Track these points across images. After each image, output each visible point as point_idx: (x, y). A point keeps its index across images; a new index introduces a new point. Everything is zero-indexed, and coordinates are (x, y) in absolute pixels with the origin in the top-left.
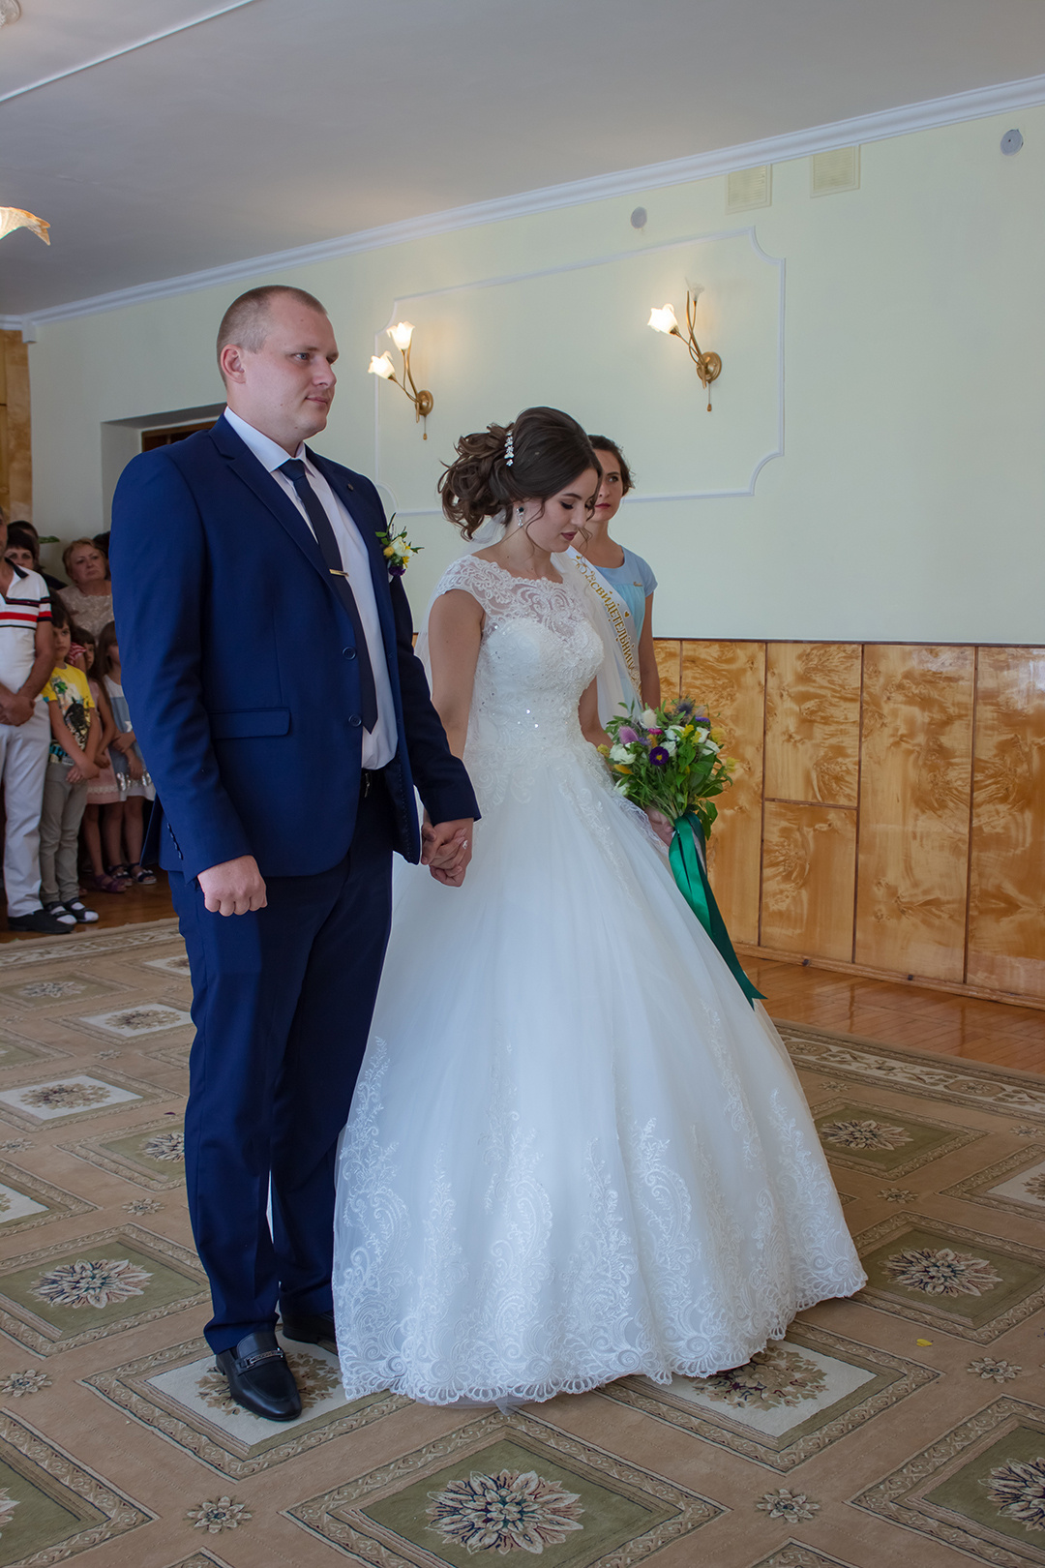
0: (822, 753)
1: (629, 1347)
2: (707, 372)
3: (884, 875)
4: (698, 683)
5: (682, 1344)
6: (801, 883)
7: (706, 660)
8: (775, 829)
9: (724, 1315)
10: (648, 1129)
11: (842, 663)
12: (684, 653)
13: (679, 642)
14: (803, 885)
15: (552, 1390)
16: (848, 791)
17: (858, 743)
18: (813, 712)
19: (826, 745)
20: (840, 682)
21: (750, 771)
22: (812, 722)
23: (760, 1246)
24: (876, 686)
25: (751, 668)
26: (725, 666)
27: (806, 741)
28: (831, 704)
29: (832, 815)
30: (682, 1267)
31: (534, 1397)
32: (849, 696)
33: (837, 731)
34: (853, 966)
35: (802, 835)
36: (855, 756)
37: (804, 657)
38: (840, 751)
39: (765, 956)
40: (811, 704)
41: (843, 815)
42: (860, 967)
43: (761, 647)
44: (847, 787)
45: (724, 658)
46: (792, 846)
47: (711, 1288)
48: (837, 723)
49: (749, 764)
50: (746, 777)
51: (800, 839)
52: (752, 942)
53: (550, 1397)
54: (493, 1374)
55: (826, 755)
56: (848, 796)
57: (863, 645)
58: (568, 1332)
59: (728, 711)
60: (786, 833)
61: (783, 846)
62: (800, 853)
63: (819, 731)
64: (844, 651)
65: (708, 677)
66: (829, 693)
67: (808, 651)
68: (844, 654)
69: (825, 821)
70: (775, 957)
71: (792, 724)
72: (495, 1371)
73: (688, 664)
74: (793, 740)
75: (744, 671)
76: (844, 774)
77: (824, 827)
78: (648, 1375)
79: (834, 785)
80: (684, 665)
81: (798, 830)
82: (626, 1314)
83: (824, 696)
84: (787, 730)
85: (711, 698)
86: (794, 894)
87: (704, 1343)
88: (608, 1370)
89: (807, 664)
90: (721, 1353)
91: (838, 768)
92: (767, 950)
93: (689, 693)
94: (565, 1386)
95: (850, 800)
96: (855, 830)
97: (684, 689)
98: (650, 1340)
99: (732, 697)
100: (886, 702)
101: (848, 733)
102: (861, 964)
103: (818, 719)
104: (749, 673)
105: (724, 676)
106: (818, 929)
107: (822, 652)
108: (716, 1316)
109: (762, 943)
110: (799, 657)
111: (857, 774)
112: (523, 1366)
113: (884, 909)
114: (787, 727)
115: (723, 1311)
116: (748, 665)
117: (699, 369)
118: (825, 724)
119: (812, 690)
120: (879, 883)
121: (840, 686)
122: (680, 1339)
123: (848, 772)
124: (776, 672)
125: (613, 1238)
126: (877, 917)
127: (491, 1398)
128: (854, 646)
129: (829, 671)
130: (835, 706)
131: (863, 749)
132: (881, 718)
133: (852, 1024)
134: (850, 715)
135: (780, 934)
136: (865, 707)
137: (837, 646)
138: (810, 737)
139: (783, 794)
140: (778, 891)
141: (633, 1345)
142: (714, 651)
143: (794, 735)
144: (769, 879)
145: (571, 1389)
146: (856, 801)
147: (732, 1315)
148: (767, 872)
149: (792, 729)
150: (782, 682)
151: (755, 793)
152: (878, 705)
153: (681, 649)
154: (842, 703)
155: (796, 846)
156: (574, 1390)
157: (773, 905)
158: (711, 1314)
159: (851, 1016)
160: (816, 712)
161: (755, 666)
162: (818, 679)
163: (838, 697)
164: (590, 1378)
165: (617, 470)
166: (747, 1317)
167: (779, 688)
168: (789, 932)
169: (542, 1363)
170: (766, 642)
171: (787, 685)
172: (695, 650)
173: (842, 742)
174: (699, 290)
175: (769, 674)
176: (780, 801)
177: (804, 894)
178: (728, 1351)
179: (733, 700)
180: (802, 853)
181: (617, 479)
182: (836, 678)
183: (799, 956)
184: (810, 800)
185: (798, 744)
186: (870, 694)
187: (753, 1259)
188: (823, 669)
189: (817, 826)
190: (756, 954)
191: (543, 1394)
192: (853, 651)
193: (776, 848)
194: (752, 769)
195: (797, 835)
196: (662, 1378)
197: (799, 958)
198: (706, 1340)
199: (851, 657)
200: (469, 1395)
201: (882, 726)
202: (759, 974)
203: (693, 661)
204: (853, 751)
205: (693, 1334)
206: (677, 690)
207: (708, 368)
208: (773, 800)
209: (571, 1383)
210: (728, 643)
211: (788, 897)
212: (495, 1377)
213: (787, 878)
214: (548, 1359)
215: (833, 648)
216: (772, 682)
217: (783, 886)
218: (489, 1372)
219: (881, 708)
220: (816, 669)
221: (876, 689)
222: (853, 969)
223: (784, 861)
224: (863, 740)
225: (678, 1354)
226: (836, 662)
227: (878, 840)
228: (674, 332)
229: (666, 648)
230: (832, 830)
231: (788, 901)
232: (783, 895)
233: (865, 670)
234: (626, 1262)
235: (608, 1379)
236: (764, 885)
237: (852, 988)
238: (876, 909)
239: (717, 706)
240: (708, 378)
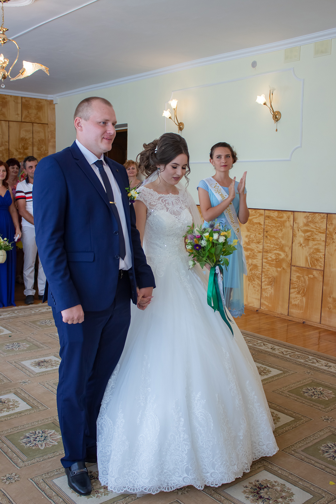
0: (312, 251)
1: (187, 476)
2: (276, 118)
3: (332, 294)
4: (270, 225)
5: (209, 474)
6: (303, 295)
7: (273, 217)
8: (295, 276)
9: (224, 464)
10: (198, 396)
11: (320, 220)
12: (266, 214)
13: (264, 210)
14: (304, 296)
15: (158, 490)
16: (320, 264)
17: (324, 248)
18: (309, 237)
19: (313, 248)
20: (319, 227)
21: (287, 256)
22: (309, 240)
23: (241, 438)
24: (331, 228)
25: (288, 220)
26: (279, 219)
27: (306, 246)
28: (316, 234)
29: (315, 272)
30: (209, 446)
31: (151, 492)
32: (322, 231)
33: (317, 243)
34: (320, 325)
35: (304, 279)
36: (323, 252)
37: (307, 217)
38: (318, 250)
39: (290, 319)
40: (308, 234)
41: (318, 272)
42: (322, 325)
43: (292, 213)
44: (320, 263)
45: (279, 217)
46: (300, 282)
47: (220, 454)
48: (317, 240)
49: (286, 253)
50: (286, 258)
51: (303, 280)
52: (286, 314)
53: (157, 492)
54: (137, 483)
55: (313, 251)
56: (320, 266)
57: (327, 214)
58: (165, 469)
59: (280, 235)
60: (298, 277)
61: (297, 282)
62: (303, 285)
63: (311, 243)
64: (321, 216)
65: (273, 223)
66: (315, 230)
67: (308, 215)
68: (320, 217)
69: (312, 274)
70: (293, 320)
71: (302, 240)
72: (137, 482)
73: (267, 218)
74: (302, 246)
75: (286, 221)
76: (319, 258)
77: (312, 276)
78: (194, 486)
79: (316, 262)
80: (265, 218)
81: (303, 277)
82: (186, 464)
83: (313, 231)
84: (300, 242)
85: (275, 230)
86: (301, 299)
87: (217, 474)
88: (179, 484)
89: (307, 220)
90: (223, 478)
91: (317, 256)
92: (290, 317)
93: (267, 228)
94: (163, 488)
95: (321, 267)
96: (322, 278)
97: (265, 226)
98: (195, 473)
99: (281, 230)
100: (334, 234)
101: (321, 244)
102: (323, 324)
103: (311, 239)
104: (288, 222)
105: (279, 223)
106: (308, 311)
107: (313, 216)
108: (221, 464)
109: (289, 315)
110: (305, 217)
111: (324, 259)
112: (147, 481)
113: (331, 306)
114: (300, 241)
115: (224, 462)
116: (287, 219)
117: (273, 117)
118: (313, 241)
119: (309, 229)
120: (330, 297)
121: (319, 228)
122: (208, 472)
123: (321, 258)
124: (297, 222)
125: (182, 436)
126: (329, 308)
127: (135, 491)
128: (324, 214)
129: (315, 223)
130: (317, 235)
131: (326, 250)
132: (333, 240)
133: (319, 347)
134: (322, 238)
135: (296, 313)
136: (327, 235)
137: (318, 214)
138: (308, 245)
139: (298, 264)
140: (295, 297)
141: (188, 475)
142: (276, 214)
143: (302, 244)
144: (292, 293)
145: (165, 490)
146: (323, 267)
147: (228, 464)
148: (292, 290)
149: (302, 242)
150: (299, 226)
151: (288, 263)
152: (332, 235)
153: (265, 213)
154: (319, 234)
155: (302, 282)
156: (167, 490)
157: (293, 302)
158: (220, 464)
159: (319, 344)
160: (310, 236)
161: (290, 220)
162: (311, 225)
163: (318, 232)
164: (173, 486)
165: (230, 153)
166: (235, 464)
167: (298, 228)
168: (299, 311)
169: (154, 480)
170: (294, 212)
171: (301, 227)
172: (269, 213)
173: (319, 247)
174: (274, 89)
175: (294, 223)
176: (297, 266)
177: (304, 299)
178: (226, 477)
179: (282, 231)
180: (304, 285)
181: (229, 157)
182: (317, 225)
183: (301, 320)
184: (307, 267)
185: (304, 247)
186: (329, 231)
187: (239, 443)
188: (313, 222)
189: (309, 276)
190: (287, 318)
191: (154, 491)
192: (324, 216)
193: (295, 282)
194: (288, 255)
195: (302, 279)
196: (199, 487)
197: (301, 321)
198: (218, 473)
199: (323, 218)
200: (128, 490)
201: (333, 243)
202: (288, 326)
203: (269, 217)
204: (323, 251)
205: (213, 471)
206: (263, 227)
207: (276, 117)
208: (295, 266)
209: (166, 488)
210: (281, 212)
211: (298, 300)
212: (137, 484)
213: (298, 293)
214: (157, 479)
215: (317, 215)
216: (295, 225)
217: (297, 296)
218: (135, 482)
219: (333, 236)
220: (310, 222)
221: (331, 230)
222: (320, 326)
223: (298, 287)
224: (326, 247)
225: (207, 478)
226: (317, 219)
227: (330, 282)
228: (265, 104)
229: (259, 212)
230: (315, 277)
231: (299, 301)
232: (297, 299)
233: (328, 223)
234: (186, 445)
235: (179, 487)
236: (290, 295)
237: (320, 333)
238: (329, 306)
239: (276, 233)
240: (276, 120)
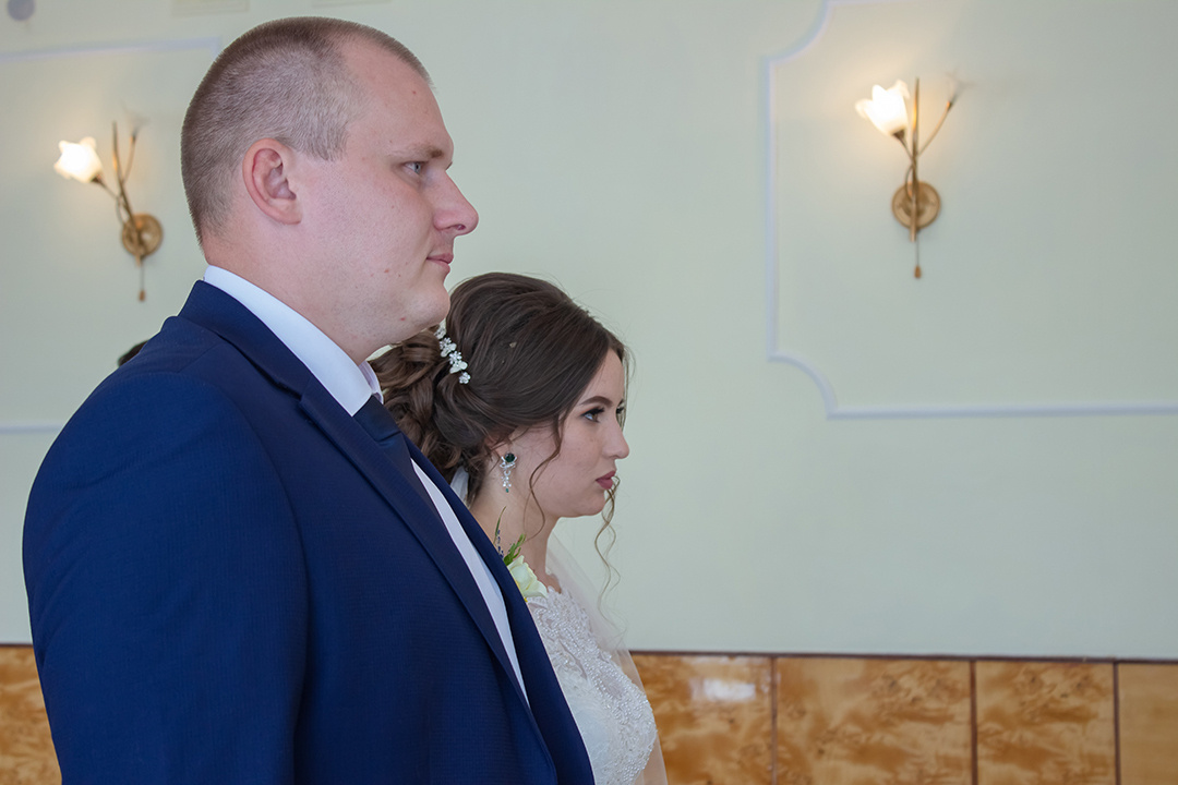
2: (141, 243)
117: (127, 237)
207: (141, 237)
228: (96, 180)
240: (142, 251)
